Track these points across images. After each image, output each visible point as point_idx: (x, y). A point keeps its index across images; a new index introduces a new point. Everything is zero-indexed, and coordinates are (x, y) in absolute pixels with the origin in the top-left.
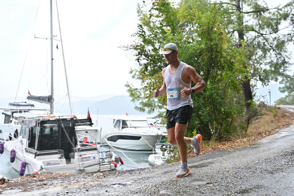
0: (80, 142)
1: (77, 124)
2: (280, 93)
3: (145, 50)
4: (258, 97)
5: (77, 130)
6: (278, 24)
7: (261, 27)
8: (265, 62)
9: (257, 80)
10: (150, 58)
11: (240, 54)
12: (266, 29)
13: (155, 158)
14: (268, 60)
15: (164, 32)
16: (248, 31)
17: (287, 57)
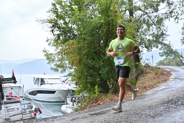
0: (6, 96)
1: (3, 82)
2: (160, 56)
3: (58, 24)
4: (144, 60)
5: (4, 87)
6: (158, 5)
7: (146, 8)
8: (149, 33)
9: (143, 47)
10: (62, 30)
11: (130, 27)
12: (150, 9)
13: (66, 107)
14: (151, 32)
15: (72, 10)
16: (136, 10)
17: (165, 30)
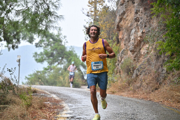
2: (35, 62)
